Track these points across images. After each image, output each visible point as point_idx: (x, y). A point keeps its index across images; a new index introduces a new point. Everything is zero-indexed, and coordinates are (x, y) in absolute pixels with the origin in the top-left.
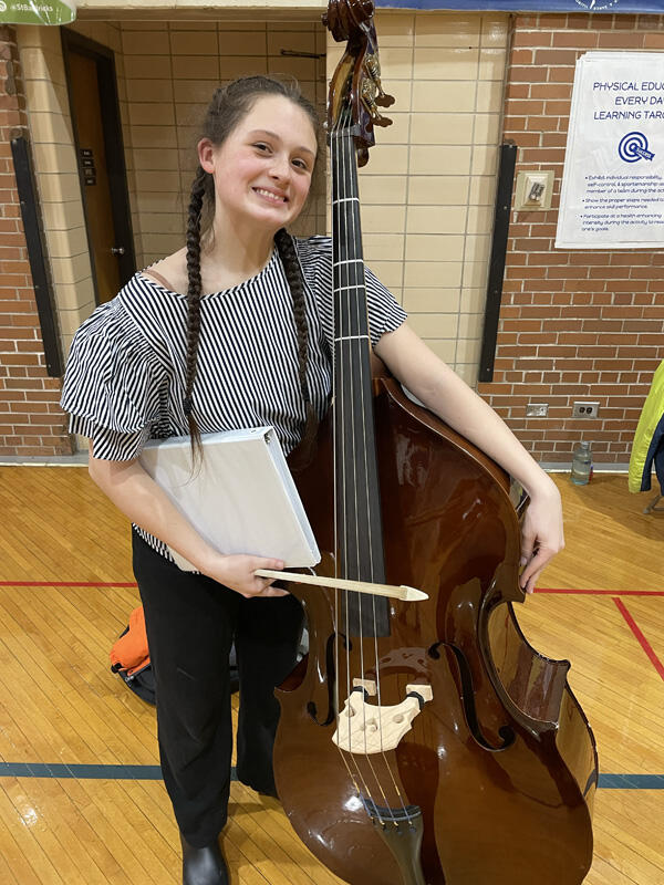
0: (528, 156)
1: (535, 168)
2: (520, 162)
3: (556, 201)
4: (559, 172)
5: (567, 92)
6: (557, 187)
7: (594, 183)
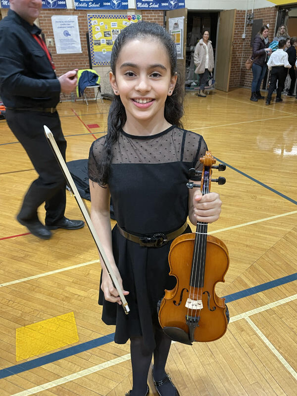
0: (47, 36)
1: (48, 38)
2: (45, 37)
3: (55, 44)
4: (54, 38)
5: (51, 23)
6: (54, 41)
7: (61, 41)
